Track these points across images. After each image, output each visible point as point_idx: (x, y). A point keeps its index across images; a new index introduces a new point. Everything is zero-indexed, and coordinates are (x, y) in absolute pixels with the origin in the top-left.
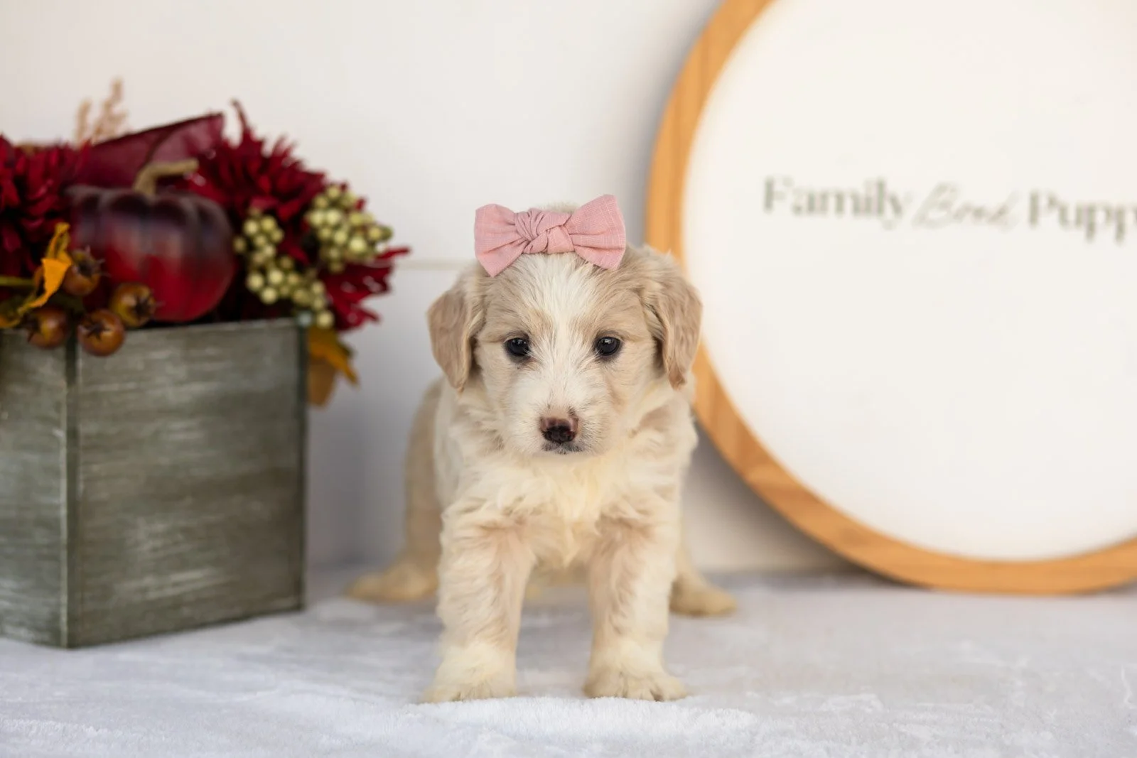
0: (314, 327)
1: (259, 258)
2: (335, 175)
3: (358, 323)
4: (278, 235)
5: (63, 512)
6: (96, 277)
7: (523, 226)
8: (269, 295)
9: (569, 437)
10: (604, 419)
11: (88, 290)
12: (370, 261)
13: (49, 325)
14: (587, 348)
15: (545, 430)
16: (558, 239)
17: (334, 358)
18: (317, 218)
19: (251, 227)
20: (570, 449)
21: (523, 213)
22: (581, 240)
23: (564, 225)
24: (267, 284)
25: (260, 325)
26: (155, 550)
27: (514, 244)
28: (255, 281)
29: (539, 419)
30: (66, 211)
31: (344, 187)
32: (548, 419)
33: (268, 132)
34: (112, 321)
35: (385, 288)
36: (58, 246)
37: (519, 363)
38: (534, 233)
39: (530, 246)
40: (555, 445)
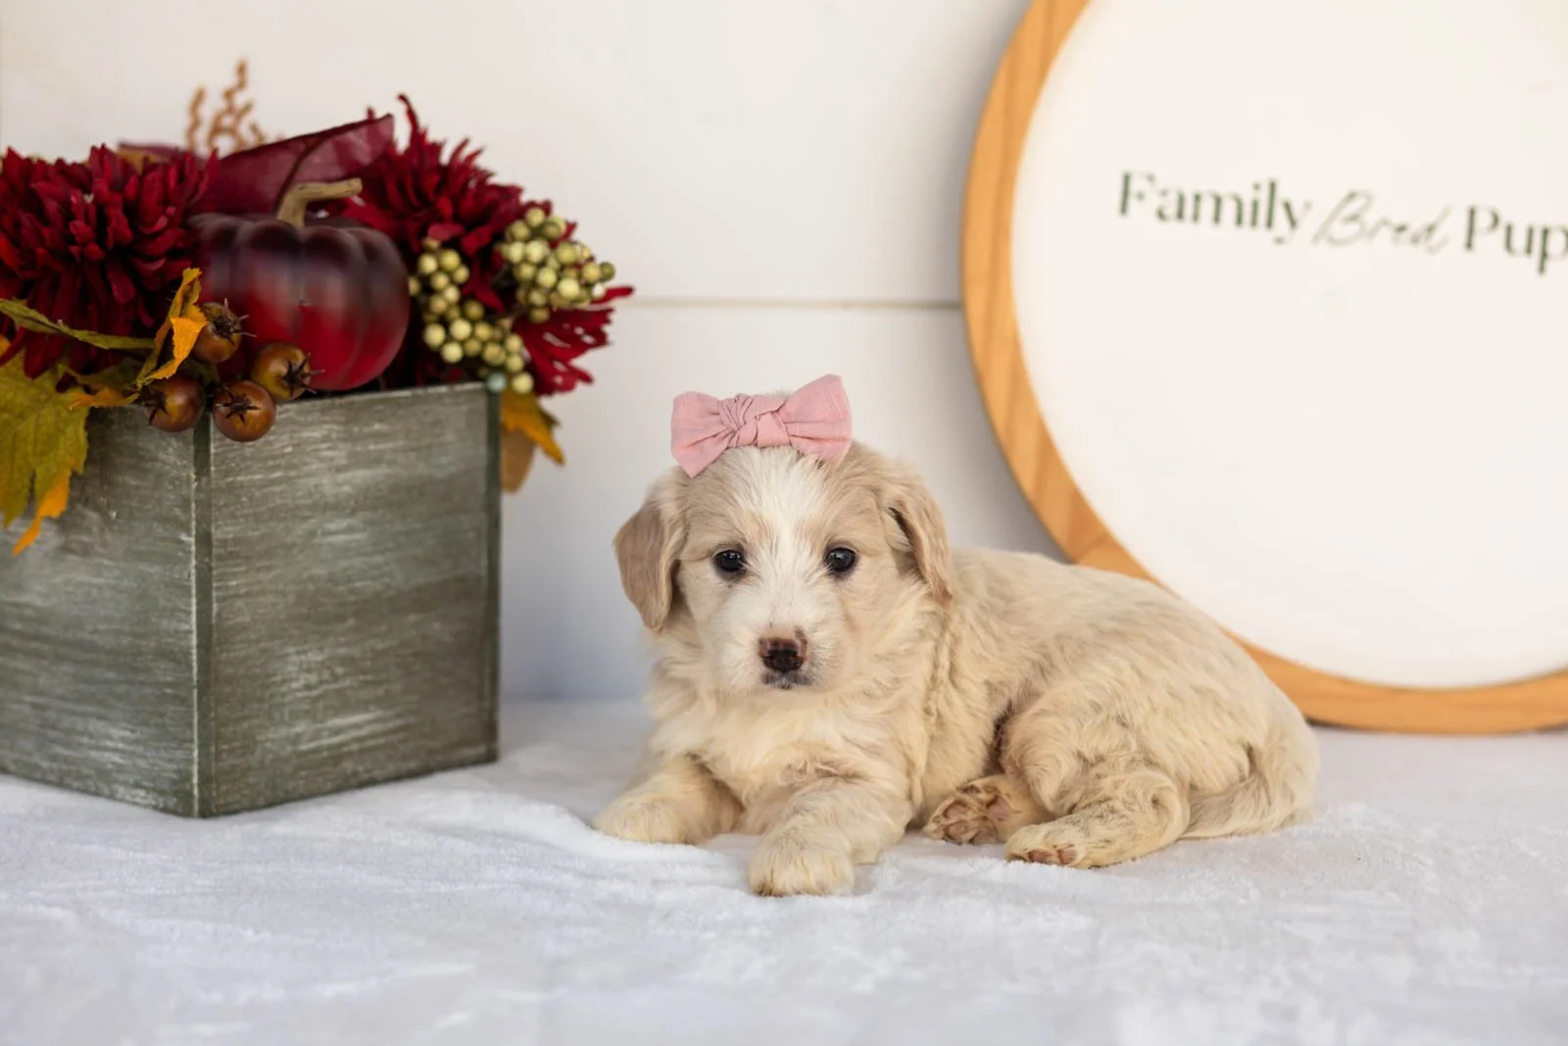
0: (509, 392)
1: (438, 305)
3: (568, 387)
4: (462, 274)
5: (194, 641)
6: (235, 337)
7: (728, 412)
8: (453, 353)
9: (795, 664)
10: (837, 646)
11: (226, 357)
12: (585, 306)
13: (176, 401)
14: (817, 559)
15: (767, 655)
16: (769, 429)
17: (534, 431)
18: (515, 252)
19: (429, 264)
20: (797, 680)
21: (729, 400)
22: (796, 429)
23: (777, 411)
24: (449, 338)
25: (440, 390)
26: (308, 687)
27: (716, 438)
28: (435, 336)
29: (757, 642)
30: (193, 250)
31: (547, 207)
32: (770, 640)
33: (445, 132)
34: (259, 396)
35: (601, 340)
36: (186, 299)
37: (729, 580)
38: (741, 421)
39: (736, 438)
40: (777, 675)
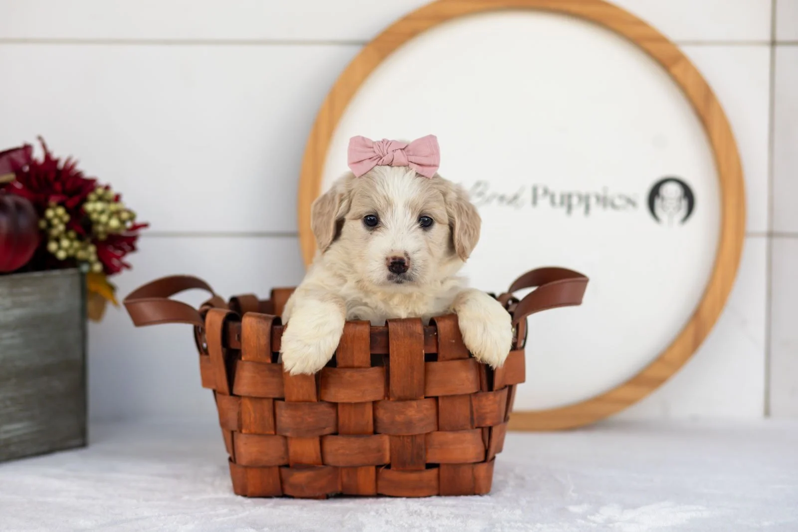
0: (91, 272)
1: (55, 232)
2: (102, 181)
3: (118, 270)
4: (66, 218)
7: (379, 148)
8: (62, 255)
9: (404, 270)
10: (425, 262)
12: (123, 233)
15: (390, 265)
16: (400, 157)
17: (104, 292)
18: (90, 207)
19: (50, 213)
20: (405, 278)
21: (379, 142)
22: (412, 159)
23: (404, 149)
24: (60, 248)
25: (57, 273)
27: (372, 159)
28: (53, 246)
29: (385, 259)
31: (107, 188)
32: (392, 257)
33: (60, 154)
35: (133, 249)
37: (371, 230)
38: (385, 152)
39: (382, 160)
40: (395, 275)
